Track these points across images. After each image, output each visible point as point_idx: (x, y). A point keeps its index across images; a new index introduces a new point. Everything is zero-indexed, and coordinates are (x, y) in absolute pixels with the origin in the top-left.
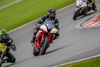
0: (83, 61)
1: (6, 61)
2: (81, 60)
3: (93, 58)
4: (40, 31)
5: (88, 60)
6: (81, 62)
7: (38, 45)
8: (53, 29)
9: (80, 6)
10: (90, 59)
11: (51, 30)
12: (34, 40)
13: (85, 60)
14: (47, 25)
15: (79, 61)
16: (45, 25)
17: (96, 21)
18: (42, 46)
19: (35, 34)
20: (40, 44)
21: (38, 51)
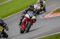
0: (44, 37)
1: (2, 37)
2: (43, 37)
3: (50, 36)
4: (25, 18)
5: (47, 36)
6: (43, 38)
7: (24, 26)
8: (33, 17)
9: (36, 8)
10: (49, 36)
11: (32, 17)
12: (21, 24)
13: (46, 37)
14: (29, 14)
15: (42, 37)
16: (28, 14)
17: (52, 14)
18: (26, 27)
19: (22, 20)
20: (25, 26)
21: (24, 30)
